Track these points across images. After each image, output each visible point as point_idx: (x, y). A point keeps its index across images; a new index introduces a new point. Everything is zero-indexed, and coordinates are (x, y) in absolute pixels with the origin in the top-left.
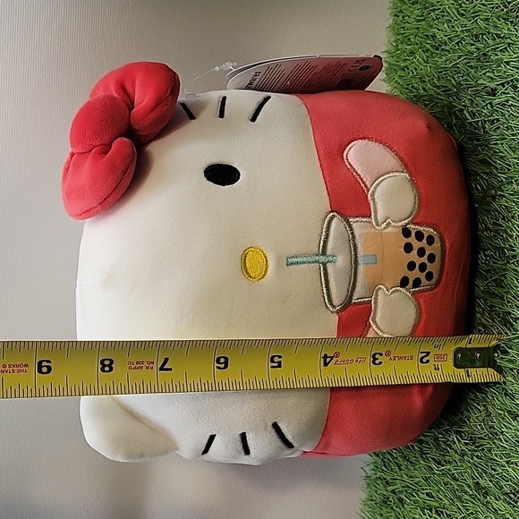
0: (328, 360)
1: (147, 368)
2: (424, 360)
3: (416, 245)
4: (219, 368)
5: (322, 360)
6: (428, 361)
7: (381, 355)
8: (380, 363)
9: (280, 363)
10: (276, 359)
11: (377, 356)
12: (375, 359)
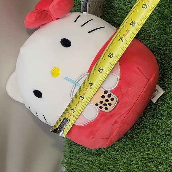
0: (91, 85)
1: (124, 34)
2: (72, 110)
3: (106, 98)
4: (110, 54)
5: (92, 83)
6: (71, 111)
7: (82, 100)
8: (80, 98)
9: (100, 71)
10: (101, 71)
11: (82, 98)
12: (82, 97)
